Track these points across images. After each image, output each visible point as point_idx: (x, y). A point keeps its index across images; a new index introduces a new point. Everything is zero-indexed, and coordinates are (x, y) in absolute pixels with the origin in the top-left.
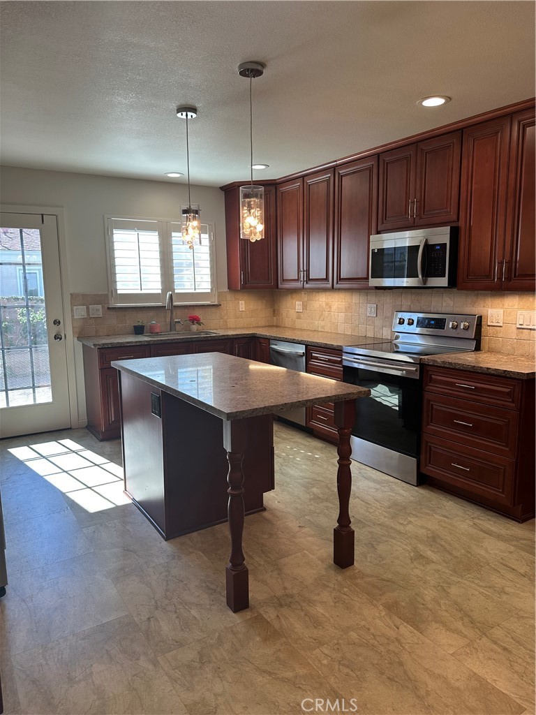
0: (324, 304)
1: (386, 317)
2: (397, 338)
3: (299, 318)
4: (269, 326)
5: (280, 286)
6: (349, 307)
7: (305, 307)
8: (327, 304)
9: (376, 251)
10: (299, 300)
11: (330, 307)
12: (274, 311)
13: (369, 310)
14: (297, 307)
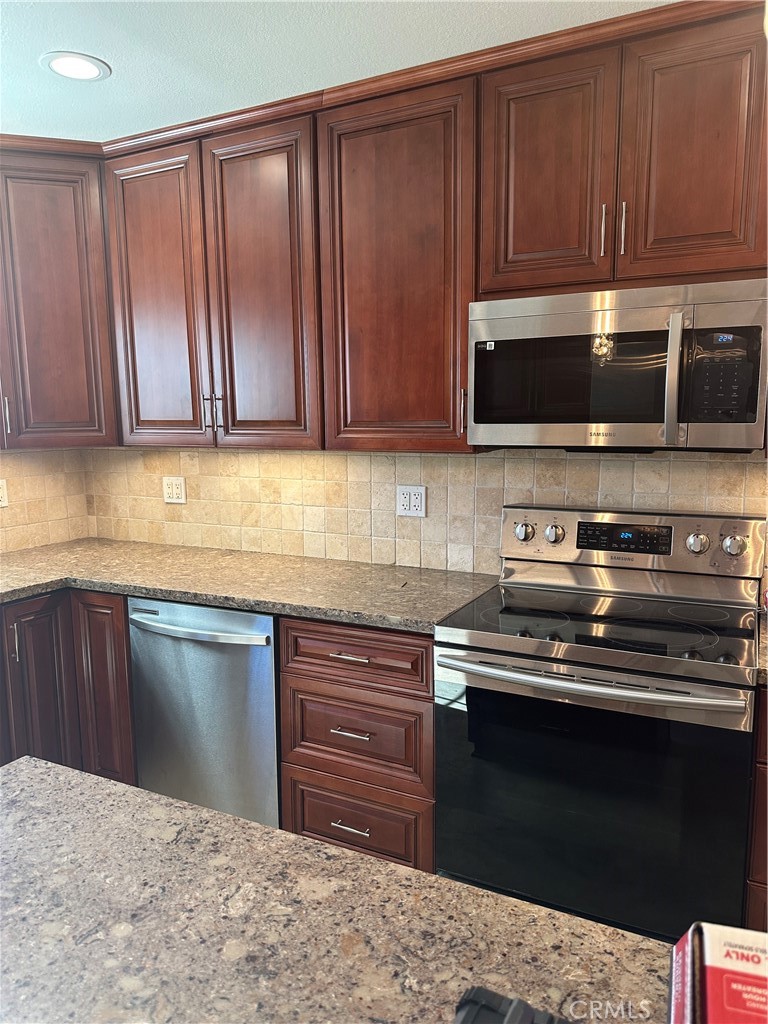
0: (256, 486)
1: (455, 519)
2: (510, 572)
3: (175, 518)
4: (79, 542)
5: (127, 437)
6: (337, 493)
7: (192, 491)
8: (265, 485)
9: (491, 346)
10: (171, 474)
11: (277, 492)
12: (90, 501)
13: (401, 500)
14: (166, 490)
